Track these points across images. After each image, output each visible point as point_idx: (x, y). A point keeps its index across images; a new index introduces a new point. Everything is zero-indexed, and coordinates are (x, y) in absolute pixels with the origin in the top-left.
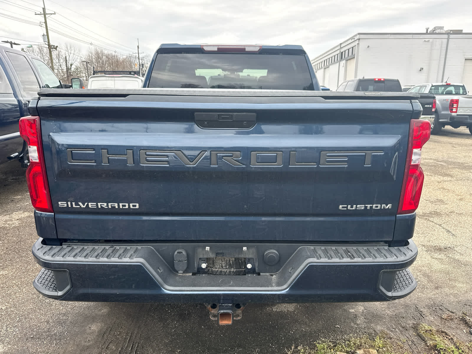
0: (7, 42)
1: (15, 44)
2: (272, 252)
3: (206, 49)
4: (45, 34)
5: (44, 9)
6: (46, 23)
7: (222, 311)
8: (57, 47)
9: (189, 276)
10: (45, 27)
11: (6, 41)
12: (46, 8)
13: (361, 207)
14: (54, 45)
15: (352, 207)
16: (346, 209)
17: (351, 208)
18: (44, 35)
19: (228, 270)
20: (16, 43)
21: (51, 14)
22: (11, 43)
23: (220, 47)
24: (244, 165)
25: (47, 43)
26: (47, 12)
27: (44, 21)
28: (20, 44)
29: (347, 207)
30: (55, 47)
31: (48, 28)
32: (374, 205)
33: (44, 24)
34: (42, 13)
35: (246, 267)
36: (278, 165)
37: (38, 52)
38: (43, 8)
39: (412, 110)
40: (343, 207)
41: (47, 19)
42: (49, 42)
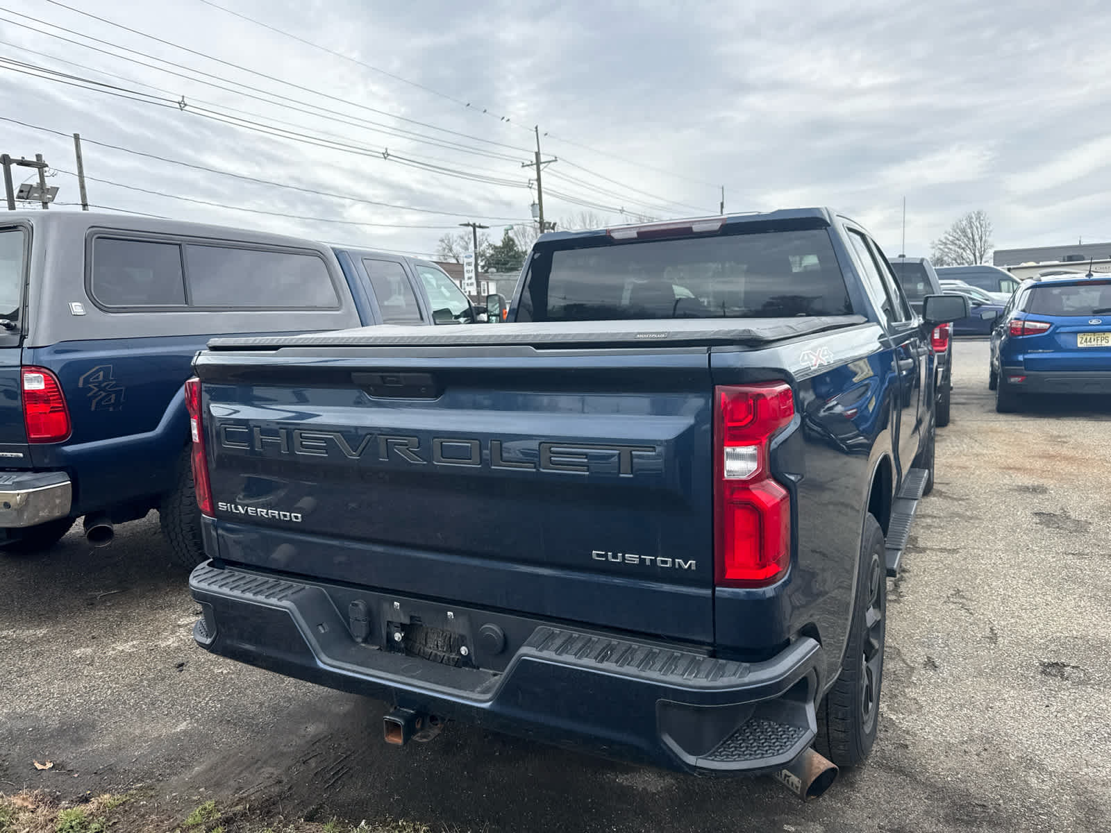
0: (468, 225)
1: (480, 227)
2: (492, 628)
3: (616, 235)
4: (537, 202)
5: (538, 154)
6: (539, 180)
7: (388, 717)
8: (555, 224)
9: (374, 650)
10: (537, 187)
11: (467, 223)
12: (541, 152)
13: (632, 558)
14: (549, 221)
15: (615, 556)
16: (604, 559)
17: (613, 558)
18: (533, 205)
19: (447, 655)
20: (482, 225)
21: (550, 162)
22: (474, 226)
23: (643, 230)
24: (425, 461)
25: (538, 219)
26: (543, 159)
27: (536, 177)
28: (488, 226)
29: (606, 556)
30: (551, 225)
31: (543, 189)
32: (658, 558)
33: (536, 183)
34: (534, 161)
35: (459, 651)
36: (472, 465)
37: (532, 235)
38: (536, 153)
39: (707, 366)
40: (598, 555)
41: (542, 173)
42: (541, 217)
